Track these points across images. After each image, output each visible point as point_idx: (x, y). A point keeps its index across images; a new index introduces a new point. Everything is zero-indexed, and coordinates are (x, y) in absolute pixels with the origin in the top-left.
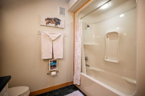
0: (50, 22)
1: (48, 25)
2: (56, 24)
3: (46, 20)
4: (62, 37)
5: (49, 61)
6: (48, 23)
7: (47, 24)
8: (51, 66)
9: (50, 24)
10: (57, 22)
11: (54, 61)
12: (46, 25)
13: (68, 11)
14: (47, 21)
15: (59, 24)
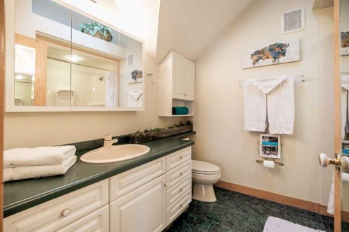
0: (261, 58)
1: (257, 65)
2: (275, 58)
3: (252, 55)
4: (291, 84)
5: (261, 135)
6: (257, 60)
7: (254, 64)
8: (265, 149)
9: (261, 61)
10: (278, 51)
11: (270, 138)
12: (252, 66)
13: (313, 9)
14: (255, 57)
15: (284, 54)
